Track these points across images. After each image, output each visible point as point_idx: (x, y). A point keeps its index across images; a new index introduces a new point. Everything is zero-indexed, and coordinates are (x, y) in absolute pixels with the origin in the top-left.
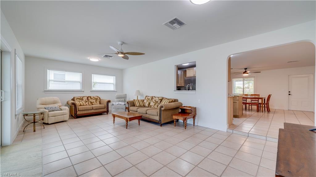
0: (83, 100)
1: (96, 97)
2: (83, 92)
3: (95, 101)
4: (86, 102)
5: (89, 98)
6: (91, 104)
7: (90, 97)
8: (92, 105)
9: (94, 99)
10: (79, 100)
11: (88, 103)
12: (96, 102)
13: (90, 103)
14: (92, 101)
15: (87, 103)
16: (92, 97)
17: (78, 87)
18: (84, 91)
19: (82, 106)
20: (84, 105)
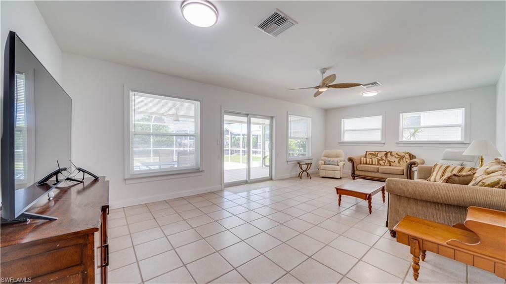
0: (377, 156)
1: (403, 154)
2: (383, 145)
3: (397, 160)
4: (382, 159)
5: (389, 155)
6: (388, 165)
7: (391, 152)
8: (390, 166)
9: (397, 156)
10: (370, 155)
11: (384, 163)
12: (399, 162)
13: (387, 162)
14: (392, 159)
15: (381, 162)
16: (393, 154)
17: (377, 137)
18: (384, 143)
19: (369, 164)
20: (374, 163)
